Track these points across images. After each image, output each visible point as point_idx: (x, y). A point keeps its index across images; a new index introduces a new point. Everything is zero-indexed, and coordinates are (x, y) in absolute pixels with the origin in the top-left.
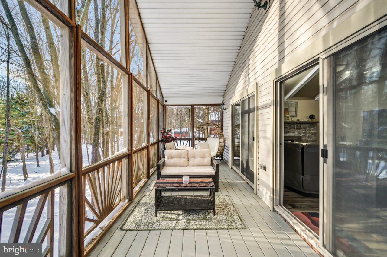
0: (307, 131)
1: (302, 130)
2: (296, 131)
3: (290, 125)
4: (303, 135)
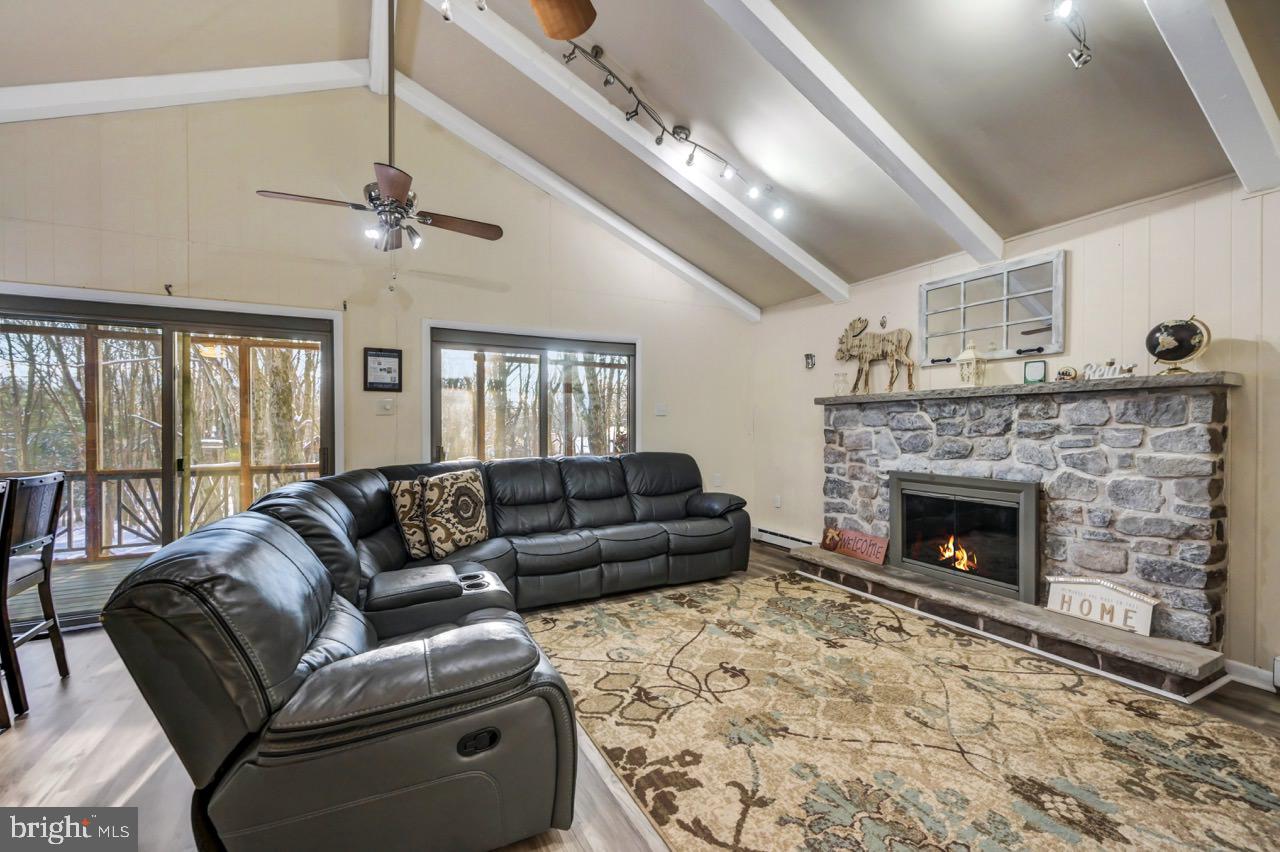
0: (1104, 447)
1: (1058, 439)
2: (1014, 449)
3: (974, 407)
4: (1067, 479)
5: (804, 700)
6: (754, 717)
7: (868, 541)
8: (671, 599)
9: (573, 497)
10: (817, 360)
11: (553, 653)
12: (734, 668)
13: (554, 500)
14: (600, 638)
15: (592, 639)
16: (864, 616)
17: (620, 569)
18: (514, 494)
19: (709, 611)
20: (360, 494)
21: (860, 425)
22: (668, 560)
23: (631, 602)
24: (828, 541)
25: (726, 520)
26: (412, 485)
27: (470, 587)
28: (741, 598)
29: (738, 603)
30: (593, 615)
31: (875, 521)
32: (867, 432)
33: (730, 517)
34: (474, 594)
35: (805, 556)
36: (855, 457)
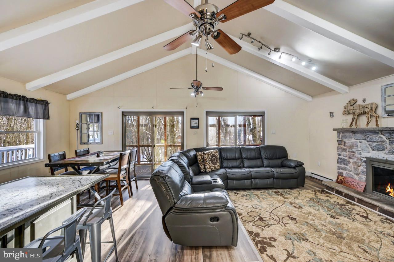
5: (317, 233)
6: (297, 233)
7: (357, 183)
8: (275, 192)
9: (244, 158)
10: (334, 114)
11: (236, 202)
12: (292, 217)
13: (238, 159)
14: (250, 200)
15: (248, 200)
16: (351, 210)
17: (258, 181)
18: (227, 156)
19: (287, 198)
20: (190, 155)
21: (353, 139)
22: (274, 180)
23: (261, 192)
24: (339, 180)
25: (296, 169)
26: (201, 153)
27: (214, 182)
28: (300, 196)
29: (299, 197)
30: (249, 194)
31: (360, 175)
32: (356, 142)
33: (297, 168)
34: (215, 184)
35: (329, 185)
36: (351, 151)
